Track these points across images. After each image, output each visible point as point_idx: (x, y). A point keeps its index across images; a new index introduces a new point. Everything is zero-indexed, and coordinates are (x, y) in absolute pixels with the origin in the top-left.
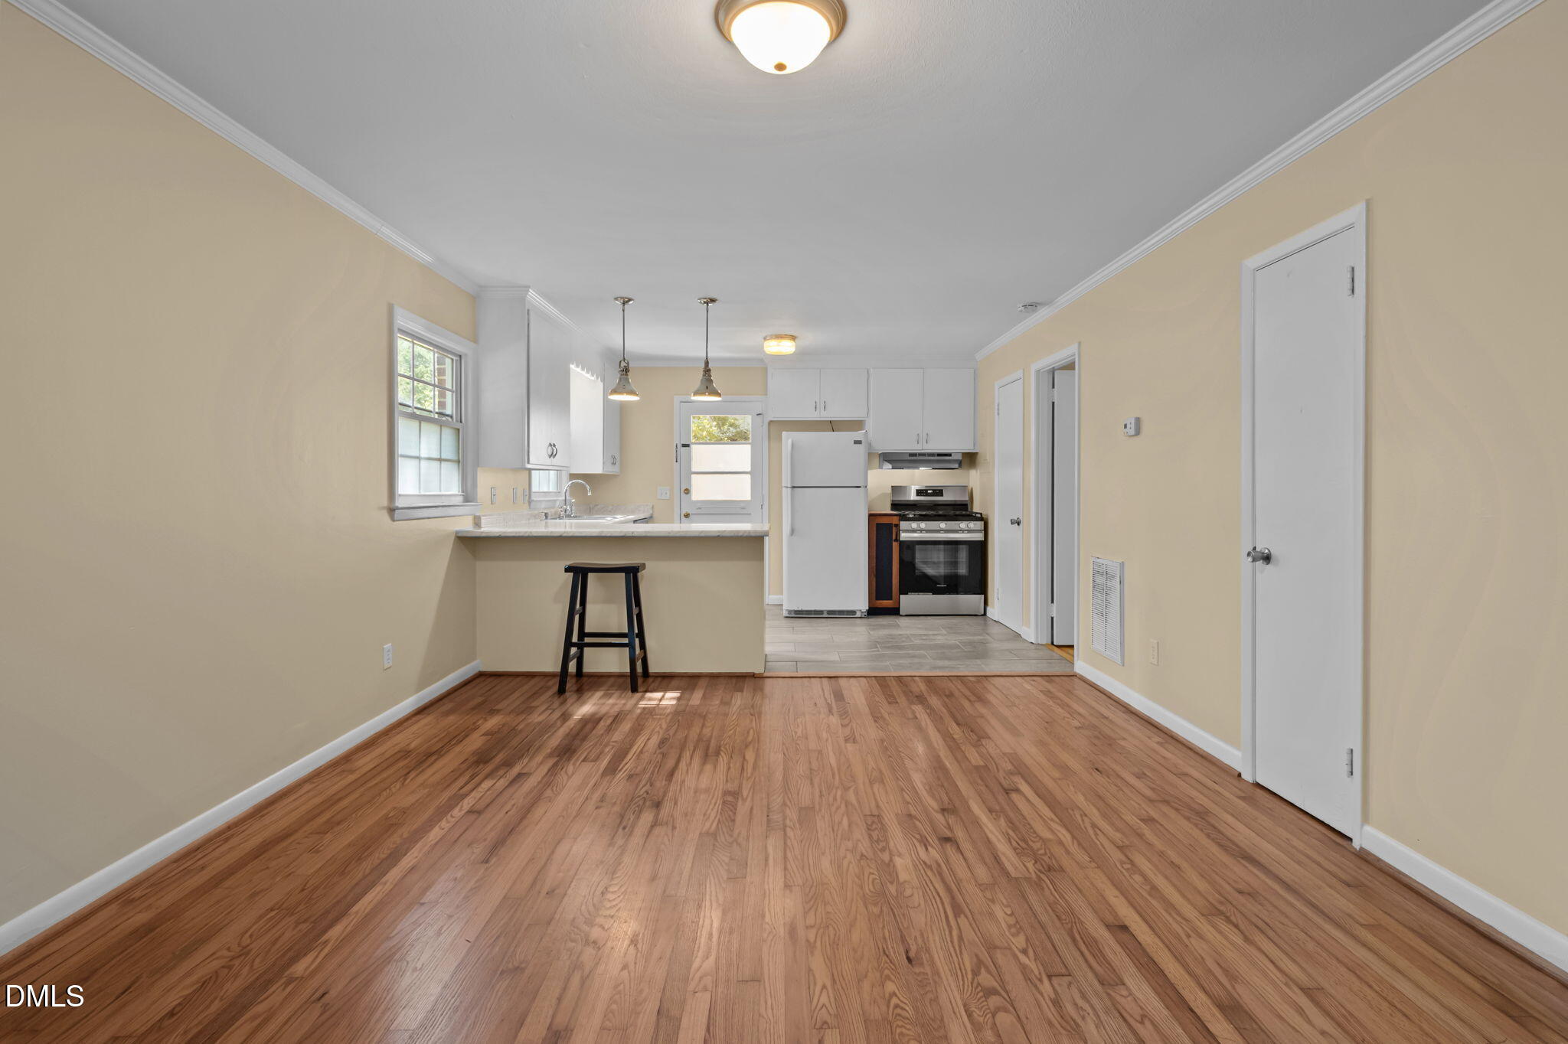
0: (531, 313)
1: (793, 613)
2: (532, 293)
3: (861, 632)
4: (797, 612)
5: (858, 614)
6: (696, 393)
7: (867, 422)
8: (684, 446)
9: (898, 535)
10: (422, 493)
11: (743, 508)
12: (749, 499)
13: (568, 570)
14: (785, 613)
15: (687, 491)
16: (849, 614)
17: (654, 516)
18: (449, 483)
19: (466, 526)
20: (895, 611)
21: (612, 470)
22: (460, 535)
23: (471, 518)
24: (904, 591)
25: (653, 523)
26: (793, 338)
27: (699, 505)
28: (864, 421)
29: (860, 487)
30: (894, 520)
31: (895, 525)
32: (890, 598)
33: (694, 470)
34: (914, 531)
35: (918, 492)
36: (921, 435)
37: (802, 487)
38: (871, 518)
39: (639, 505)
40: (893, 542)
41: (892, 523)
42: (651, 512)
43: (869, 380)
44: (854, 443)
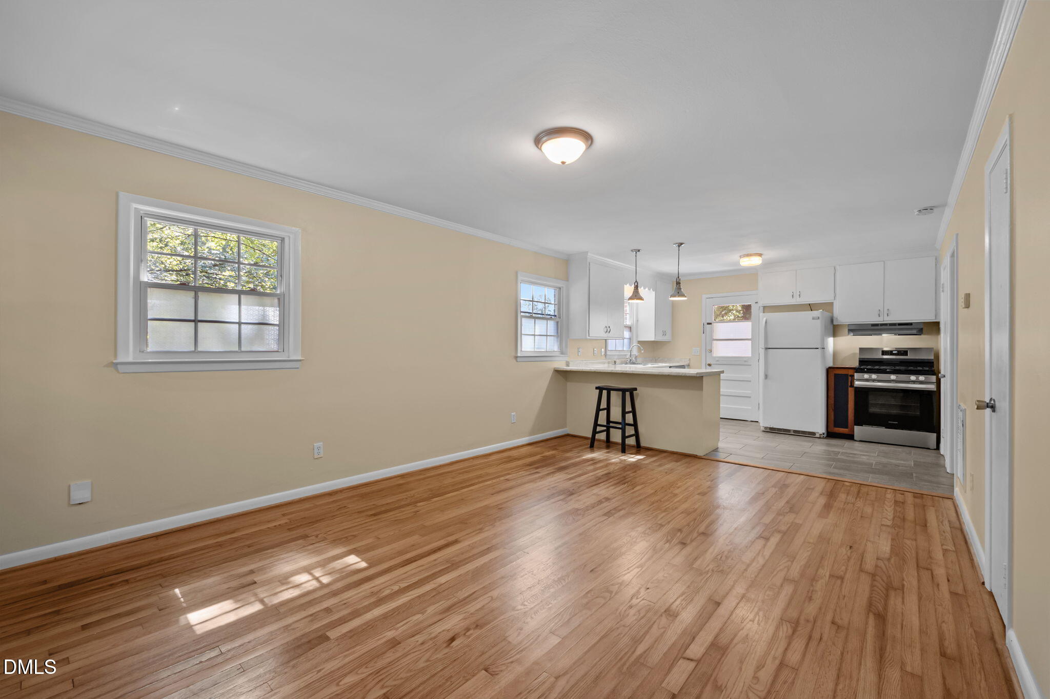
0: (591, 264)
1: (768, 429)
2: (589, 254)
3: (820, 447)
4: (772, 429)
5: (817, 435)
6: (672, 296)
7: (834, 303)
8: (708, 324)
9: (852, 382)
10: (536, 350)
11: (745, 361)
12: (750, 356)
13: (597, 388)
14: (762, 429)
15: (711, 351)
16: (811, 434)
17: (690, 365)
18: (551, 345)
19: (562, 366)
20: (850, 437)
21: (660, 338)
22: (556, 369)
23: (564, 362)
24: (859, 422)
25: (690, 368)
26: (760, 255)
27: (717, 359)
28: (833, 303)
29: (818, 348)
30: (850, 372)
31: (850, 376)
32: (847, 427)
33: (715, 338)
34: (867, 380)
35: (884, 353)
36: (882, 310)
37: (769, 348)
38: (830, 370)
39: (682, 358)
40: (849, 387)
41: (848, 374)
42: (688, 362)
43: (835, 274)
44: (813, 319)
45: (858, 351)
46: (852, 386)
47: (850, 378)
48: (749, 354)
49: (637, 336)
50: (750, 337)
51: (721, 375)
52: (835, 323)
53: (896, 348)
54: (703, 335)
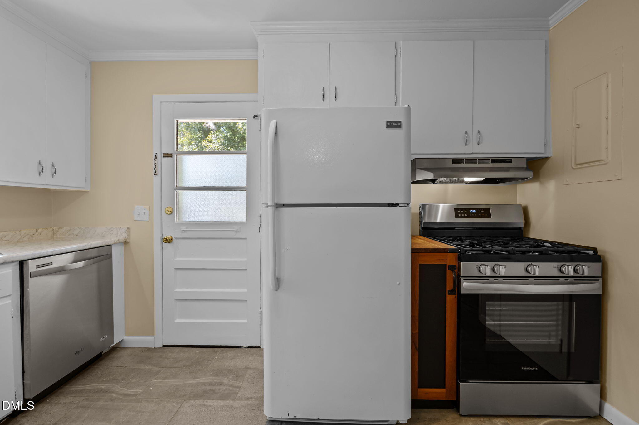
8: (166, 155)
9: (456, 283)
11: (236, 232)
12: (244, 220)
15: (171, 211)
17: (130, 240)
29: (398, 205)
30: (451, 260)
31: (451, 267)
33: (180, 185)
35: (458, 212)
36: (470, 133)
37: (284, 205)
39: (112, 228)
40: (447, 295)
41: (446, 265)
42: (125, 235)
43: (397, 58)
44: (388, 126)
46: (456, 291)
47: (450, 275)
48: (242, 217)
50: (244, 184)
54: (156, 179)
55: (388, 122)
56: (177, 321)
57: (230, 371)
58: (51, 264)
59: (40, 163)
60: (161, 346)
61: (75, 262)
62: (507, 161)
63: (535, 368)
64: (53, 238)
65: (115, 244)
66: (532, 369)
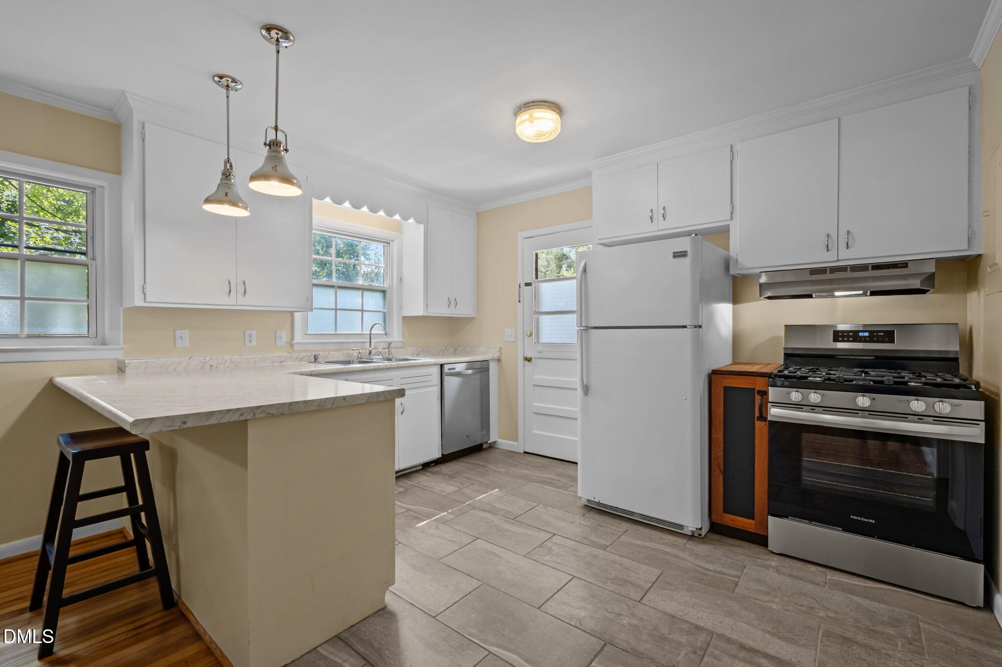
1: (593, 503)
5: (686, 531)
7: (731, 228)
8: (528, 284)
9: (763, 409)
14: (584, 500)
15: (531, 334)
20: (759, 541)
21: (442, 311)
23: (108, 363)
28: (728, 226)
29: (684, 327)
30: (759, 384)
31: (759, 392)
32: (751, 516)
34: (798, 406)
35: (839, 336)
36: (834, 235)
38: (714, 377)
39: (490, 347)
40: (756, 421)
41: (755, 389)
42: (498, 354)
43: (733, 163)
44: (674, 257)
45: (782, 333)
46: (763, 417)
47: (758, 398)
49: (400, 308)
51: (398, 401)
52: (733, 271)
53: (865, 326)
54: (520, 305)
55: (674, 253)
56: (535, 432)
57: (569, 476)
58: (454, 369)
59: (449, 299)
60: (522, 452)
61: (467, 369)
62: (899, 265)
63: (871, 521)
64: (455, 353)
65: (491, 360)
66: (866, 520)
